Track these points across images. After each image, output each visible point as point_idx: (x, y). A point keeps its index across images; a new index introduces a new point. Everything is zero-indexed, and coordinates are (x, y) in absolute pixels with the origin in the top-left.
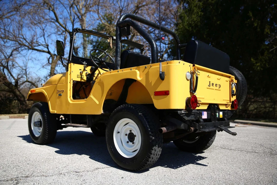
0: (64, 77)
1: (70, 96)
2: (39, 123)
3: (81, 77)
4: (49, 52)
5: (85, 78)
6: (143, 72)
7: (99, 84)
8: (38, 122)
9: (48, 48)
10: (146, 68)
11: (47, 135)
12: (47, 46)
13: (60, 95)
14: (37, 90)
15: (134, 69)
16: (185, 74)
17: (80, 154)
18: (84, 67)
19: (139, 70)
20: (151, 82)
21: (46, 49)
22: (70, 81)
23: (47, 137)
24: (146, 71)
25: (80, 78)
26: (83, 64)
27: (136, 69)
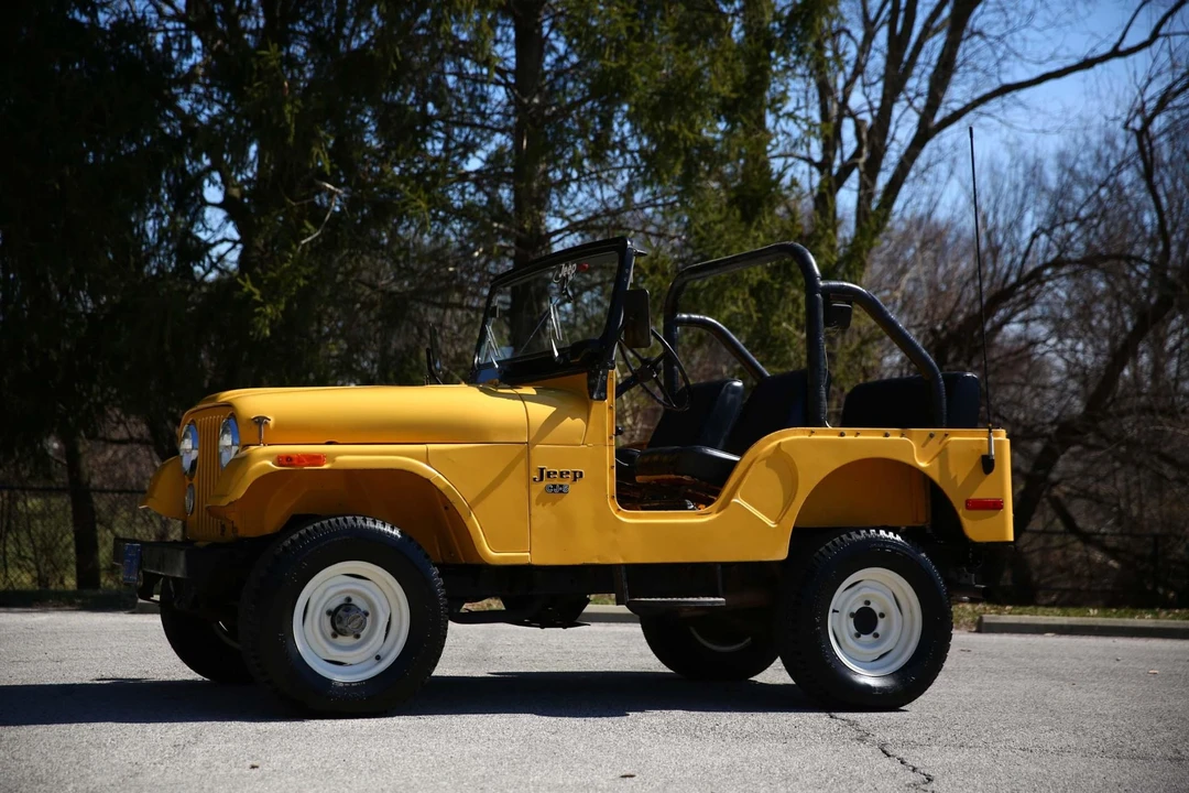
6: (924, 446)
10: (931, 436)
15: (895, 433)
19: (912, 440)
24: (934, 446)
27: (902, 435)
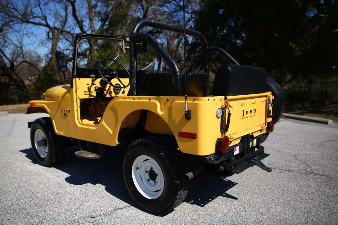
0: (69, 94)
1: (78, 118)
2: (44, 142)
3: (90, 93)
4: (48, 26)
5: (94, 94)
6: (165, 104)
7: (111, 110)
8: (42, 141)
9: (46, 21)
10: (168, 100)
11: (54, 157)
12: (45, 18)
13: (66, 116)
14: (37, 104)
15: (153, 99)
16: (216, 110)
17: (95, 184)
18: (92, 80)
19: (160, 102)
20: (175, 120)
21: (43, 22)
22: (77, 100)
23: (54, 159)
24: (169, 104)
25: (88, 95)
26: (90, 77)
27: (156, 100)
